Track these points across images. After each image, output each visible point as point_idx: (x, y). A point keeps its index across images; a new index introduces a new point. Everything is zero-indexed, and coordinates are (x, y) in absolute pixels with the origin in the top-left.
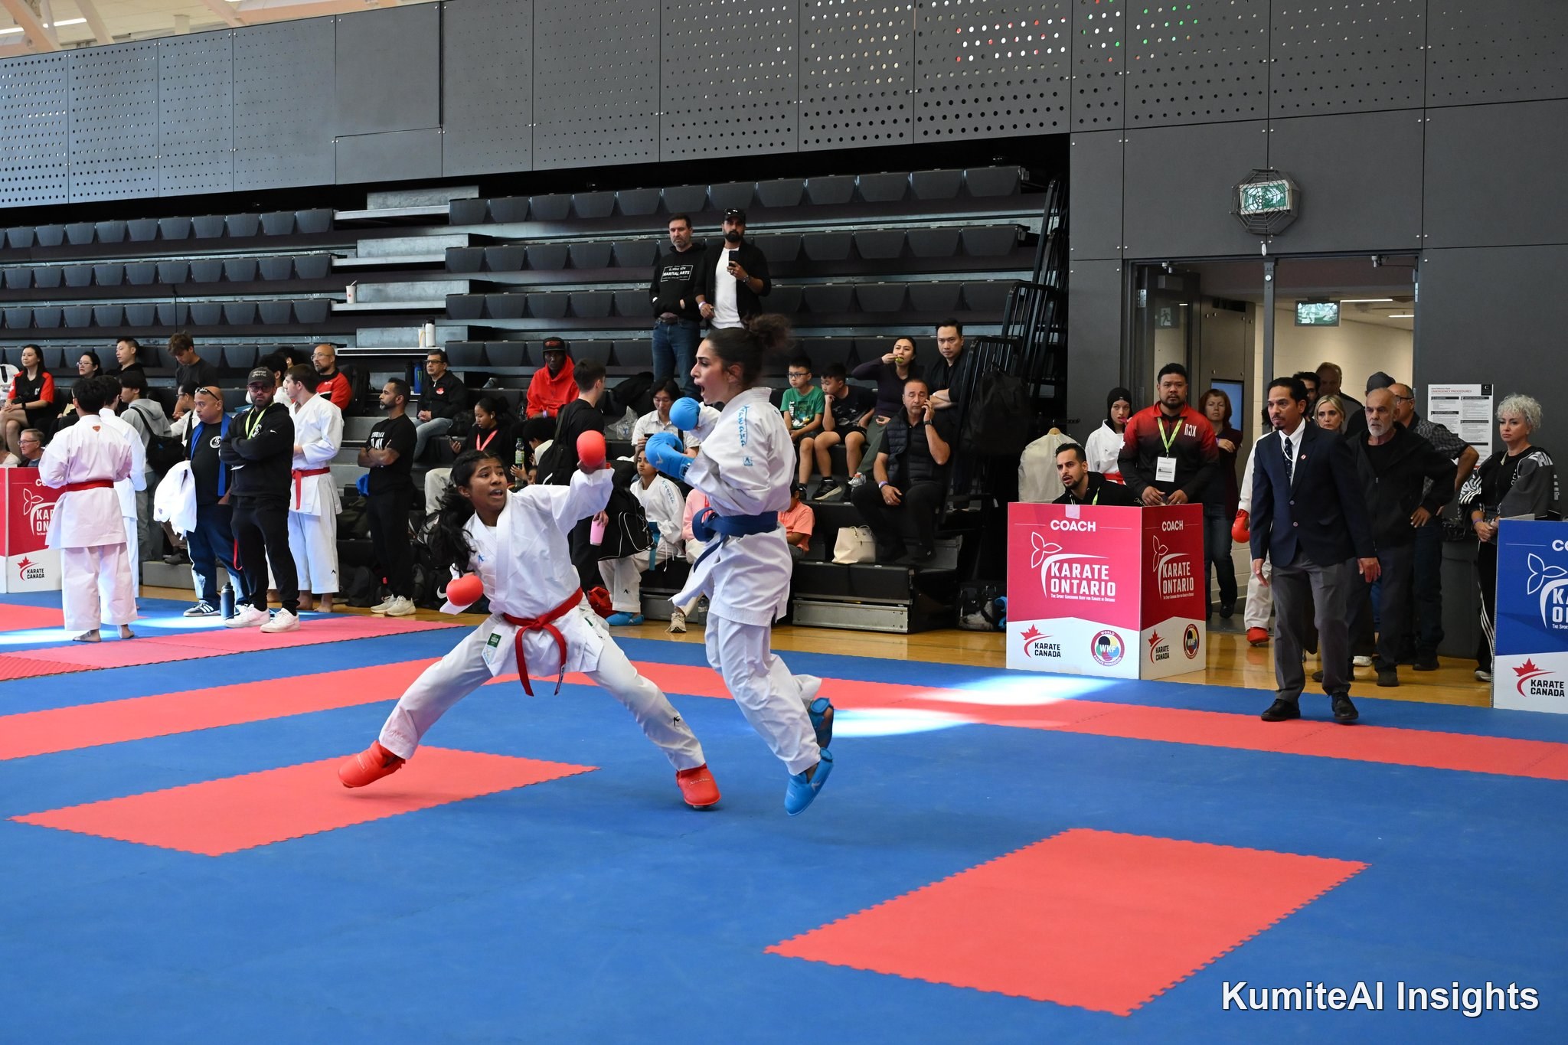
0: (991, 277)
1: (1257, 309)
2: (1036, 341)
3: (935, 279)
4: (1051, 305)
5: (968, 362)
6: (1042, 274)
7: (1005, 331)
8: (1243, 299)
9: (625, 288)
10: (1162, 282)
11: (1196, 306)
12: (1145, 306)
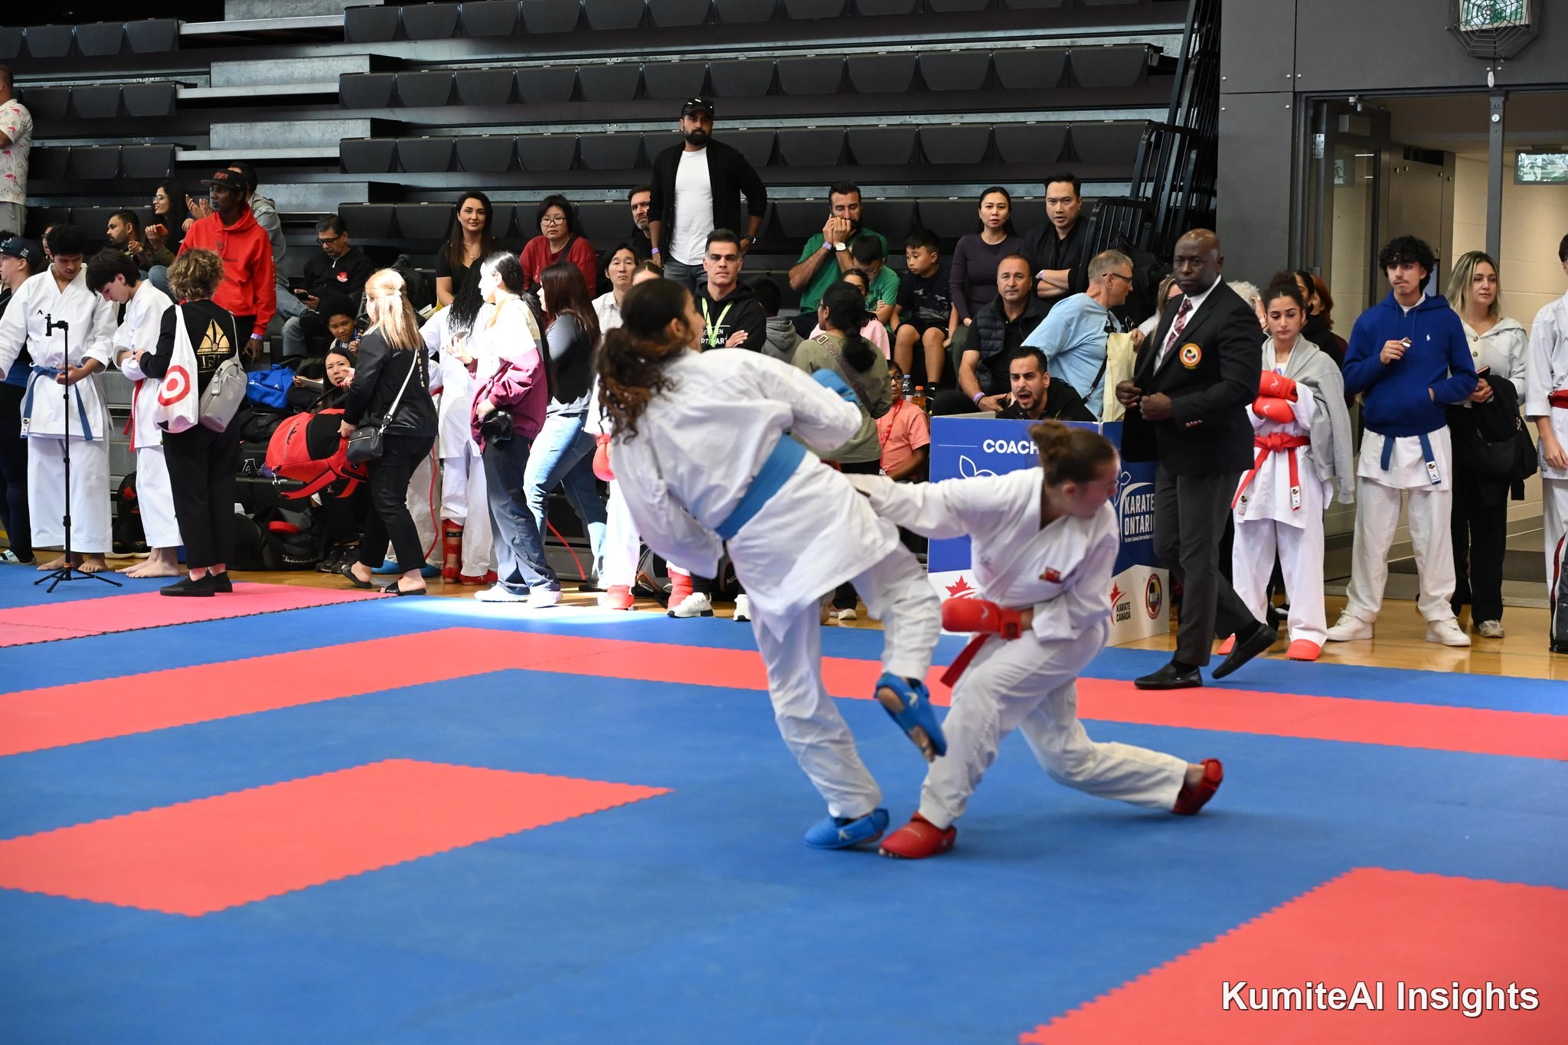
0: (1108, 116)
1: (1458, 163)
2: (1171, 205)
3: (1032, 118)
4: (1193, 155)
5: (1089, 232)
6: (1181, 113)
7: (1136, 190)
8: (1441, 148)
9: (589, 130)
10: (1345, 124)
11: (1385, 157)
12: (1322, 156)
